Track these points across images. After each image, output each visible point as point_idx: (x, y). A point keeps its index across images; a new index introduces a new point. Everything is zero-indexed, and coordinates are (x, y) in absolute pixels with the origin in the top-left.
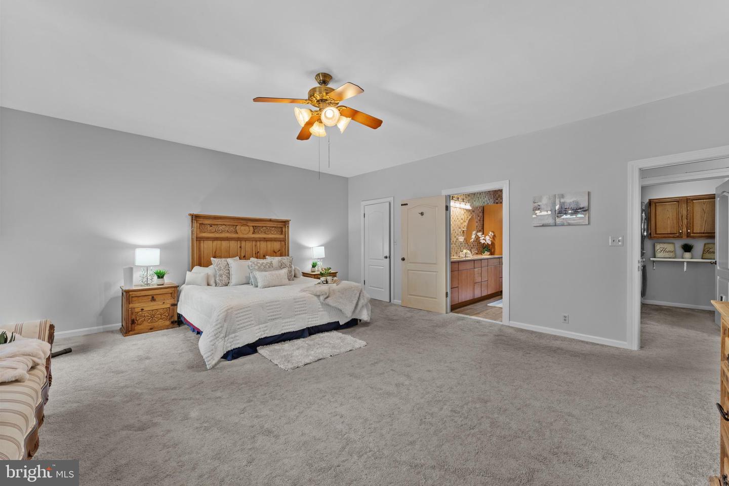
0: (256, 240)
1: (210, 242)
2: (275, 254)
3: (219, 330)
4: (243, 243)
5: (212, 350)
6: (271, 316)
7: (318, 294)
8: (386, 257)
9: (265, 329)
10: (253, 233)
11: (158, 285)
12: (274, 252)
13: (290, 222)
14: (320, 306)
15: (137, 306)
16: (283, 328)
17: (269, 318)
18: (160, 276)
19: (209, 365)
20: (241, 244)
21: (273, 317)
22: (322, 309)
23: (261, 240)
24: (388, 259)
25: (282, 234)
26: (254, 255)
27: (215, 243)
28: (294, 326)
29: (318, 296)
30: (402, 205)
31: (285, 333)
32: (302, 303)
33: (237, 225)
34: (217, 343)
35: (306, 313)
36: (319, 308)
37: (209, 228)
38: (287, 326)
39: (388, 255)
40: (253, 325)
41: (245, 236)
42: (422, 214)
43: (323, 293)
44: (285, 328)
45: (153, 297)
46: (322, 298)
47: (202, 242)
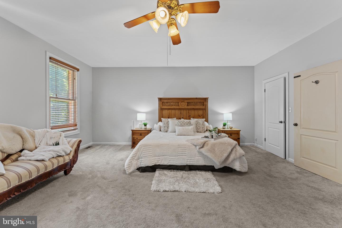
0: (189, 109)
1: (167, 111)
2: (199, 117)
3: (134, 155)
4: (182, 111)
5: (129, 165)
6: (162, 153)
7: (195, 144)
8: (281, 122)
9: (159, 160)
10: (187, 106)
11: (145, 129)
12: (199, 116)
13: (208, 99)
14: (197, 153)
15: (136, 137)
16: (170, 162)
17: (161, 154)
18: (145, 125)
19: (127, 172)
20: (181, 111)
21: (164, 154)
22: (198, 155)
23: (191, 109)
24: (283, 124)
25: (204, 106)
26: (188, 117)
27: (169, 111)
28: (177, 162)
29: (196, 146)
30: (294, 77)
31: (171, 165)
32: (183, 148)
33: (179, 102)
34: (133, 162)
35: (186, 156)
36: (196, 154)
37: (166, 104)
38: (172, 161)
39: (283, 120)
40: (151, 157)
41: (183, 107)
42: (317, 82)
43: (198, 144)
44: (171, 162)
45: (141, 134)
46: (198, 147)
47: (163, 110)
